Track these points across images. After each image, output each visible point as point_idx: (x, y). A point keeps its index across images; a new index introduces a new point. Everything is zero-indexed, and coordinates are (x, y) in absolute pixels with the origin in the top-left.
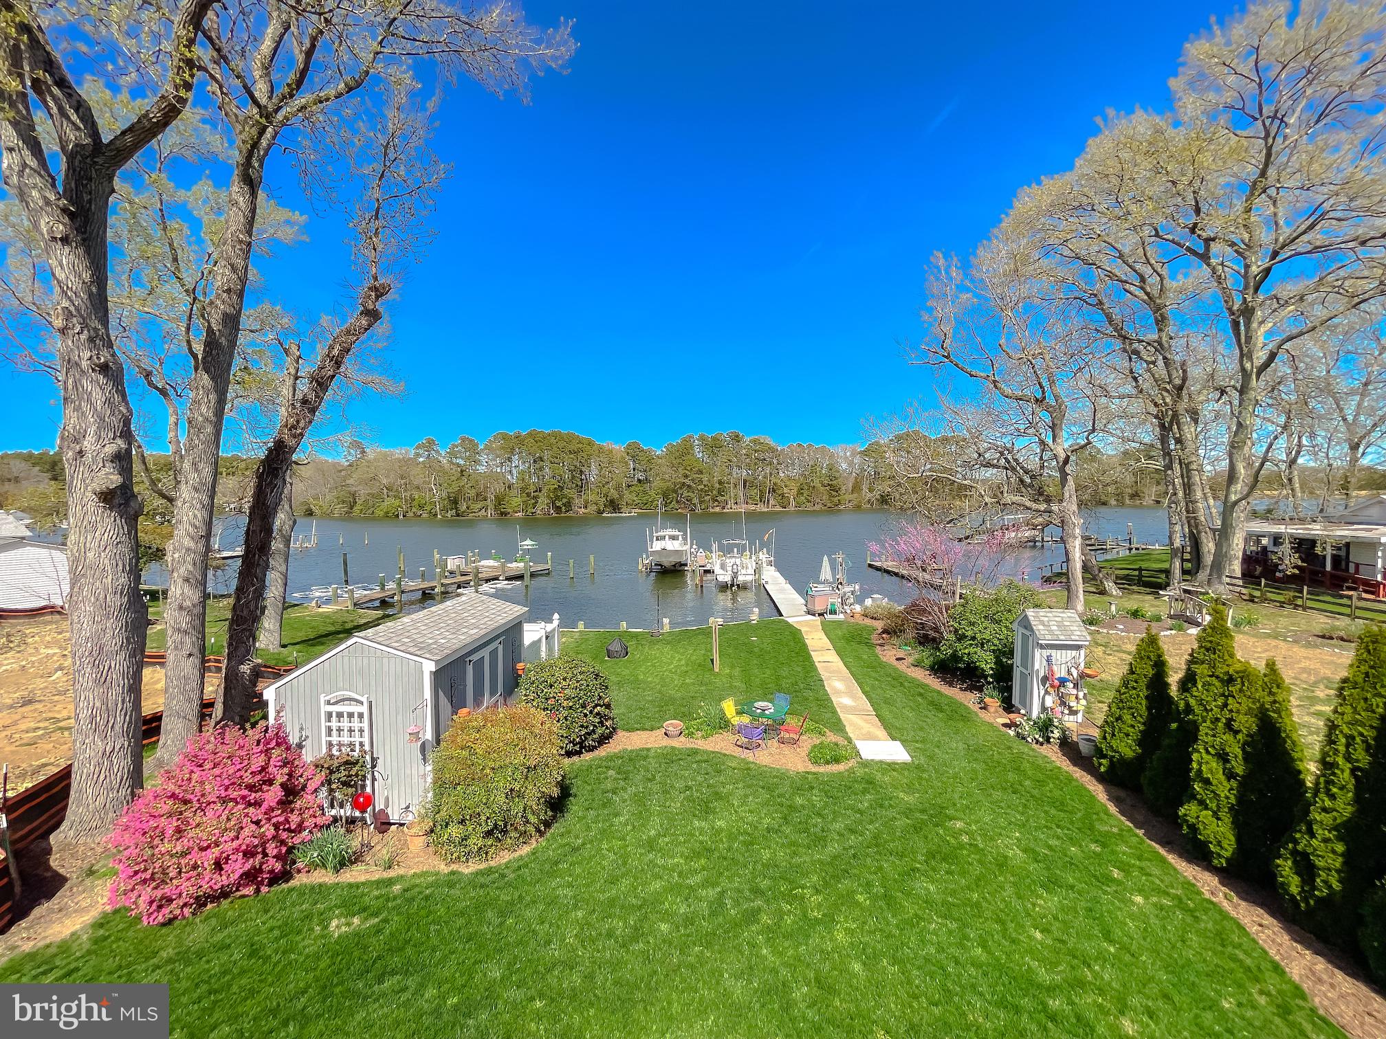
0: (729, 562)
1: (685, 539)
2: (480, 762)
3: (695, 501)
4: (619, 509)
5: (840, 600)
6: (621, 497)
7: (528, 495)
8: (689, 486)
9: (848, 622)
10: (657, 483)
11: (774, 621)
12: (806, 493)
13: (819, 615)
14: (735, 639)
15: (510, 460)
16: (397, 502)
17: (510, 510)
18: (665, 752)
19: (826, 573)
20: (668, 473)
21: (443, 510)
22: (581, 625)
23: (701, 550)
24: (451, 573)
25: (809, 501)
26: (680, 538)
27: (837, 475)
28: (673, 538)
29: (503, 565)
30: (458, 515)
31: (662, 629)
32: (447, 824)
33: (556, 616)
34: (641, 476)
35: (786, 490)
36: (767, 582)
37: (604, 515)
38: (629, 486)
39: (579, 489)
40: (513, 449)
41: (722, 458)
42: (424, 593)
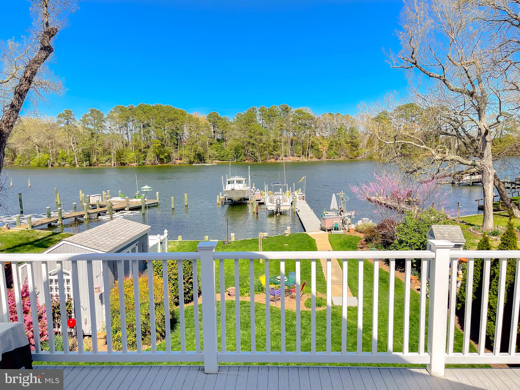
0: (275, 198)
1: (247, 182)
2: (132, 301)
3: (257, 154)
4: (204, 160)
5: (341, 221)
6: (206, 151)
7: (140, 151)
8: (253, 144)
9: (346, 235)
10: (230, 142)
11: (299, 235)
12: (334, 148)
13: (329, 230)
14: (274, 245)
15: (126, 125)
16: (46, 156)
17: (127, 161)
18: (228, 303)
19: (334, 204)
20: (238, 134)
21: (81, 161)
22: (180, 238)
23: (258, 190)
24: (92, 206)
25: (336, 154)
26: (244, 182)
27: (356, 135)
28: (239, 182)
29: (128, 201)
30: (91, 165)
31: (230, 239)
32: (116, 331)
33: (166, 231)
34: (219, 136)
35: (320, 146)
36: (299, 211)
37: (194, 164)
38: (211, 144)
39: (176, 146)
40: (128, 118)
41: (276, 123)
42: (76, 219)
